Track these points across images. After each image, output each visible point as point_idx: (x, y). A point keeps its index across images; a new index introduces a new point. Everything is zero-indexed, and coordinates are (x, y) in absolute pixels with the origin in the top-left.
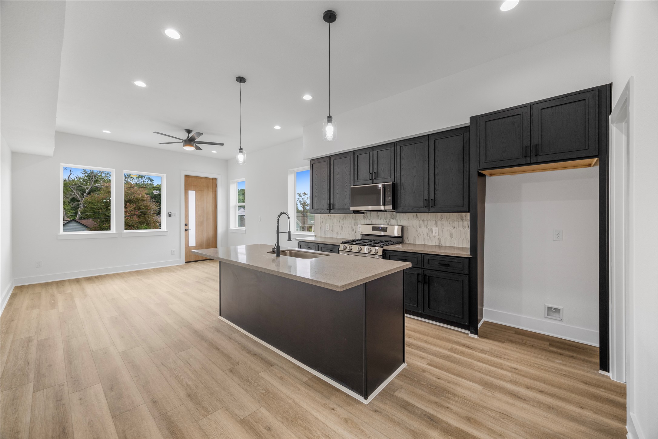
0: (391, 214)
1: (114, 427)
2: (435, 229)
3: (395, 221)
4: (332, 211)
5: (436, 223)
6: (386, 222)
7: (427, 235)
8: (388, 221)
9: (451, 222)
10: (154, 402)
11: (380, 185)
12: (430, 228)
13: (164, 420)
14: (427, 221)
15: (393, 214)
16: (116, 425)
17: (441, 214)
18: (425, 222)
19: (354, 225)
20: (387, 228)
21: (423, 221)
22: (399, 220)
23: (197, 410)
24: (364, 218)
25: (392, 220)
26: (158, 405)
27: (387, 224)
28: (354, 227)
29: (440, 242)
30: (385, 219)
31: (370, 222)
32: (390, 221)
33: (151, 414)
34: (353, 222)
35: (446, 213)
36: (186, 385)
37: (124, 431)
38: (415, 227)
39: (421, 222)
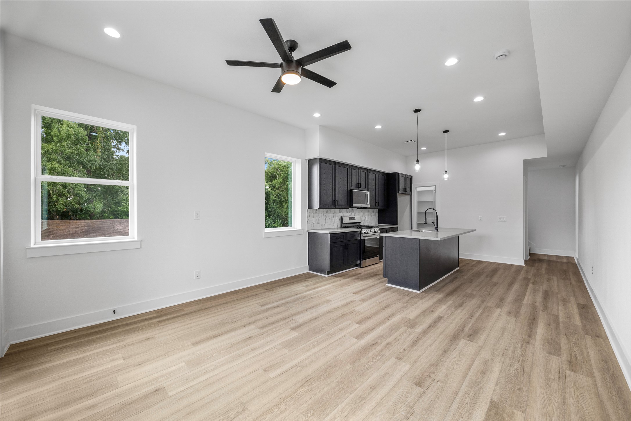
4: (337, 206)
19: (334, 217)
20: (355, 218)
24: (339, 212)
28: (333, 219)
31: (343, 214)
34: (333, 215)
35: (374, 210)
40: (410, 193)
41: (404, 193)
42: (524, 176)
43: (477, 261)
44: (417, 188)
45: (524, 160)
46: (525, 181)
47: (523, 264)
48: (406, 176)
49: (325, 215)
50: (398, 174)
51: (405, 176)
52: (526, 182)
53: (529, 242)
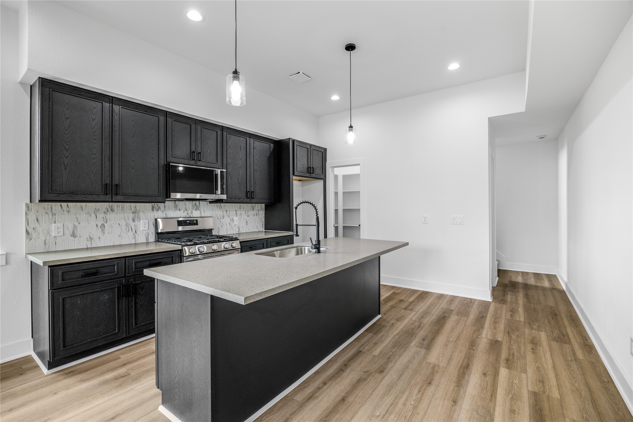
0: (193, 204)
1: (496, 410)
2: (235, 218)
3: (198, 212)
4: (119, 198)
5: (236, 212)
6: (188, 213)
7: (230, 225)
8: (189, 212)
9: (246, 212)
10: (455, 402)
11: (219, 171)
12: (231, 218)
13: (461, 384)
14: (230, 211)
15: (196, 204)
16: (494, 410)
17: (240, 204)
18: (228, 212)
19: (134, 220)
20: (197, 220)
21: (226, 211)
22: (202, 211)
23: (438, 372)
25: (194, 211)
26: (455, 397)
27: (188, 216)
28: (132, 224)
29: (239, 230)
30: (186, 210)
31: (165, 214)
32: (192, 212)
33: (465, 395)
34: (131, 216)
35: (243, 204)
36: (421, 393)
37: (491, 400)
38: (219, 218)
39: (225, 212)
40: (322, 177)
41: (308, 175)
42: (489, 146)
43: (421, 292)
44: (335, 169)
45: (490, 119)
46: (492, 155)
47: (488, 298)
48: (313, 147)
49: (100, 216)
50: (293, 141)
51: (309, 148)
52: (492, 159)
53: (497, 253)
